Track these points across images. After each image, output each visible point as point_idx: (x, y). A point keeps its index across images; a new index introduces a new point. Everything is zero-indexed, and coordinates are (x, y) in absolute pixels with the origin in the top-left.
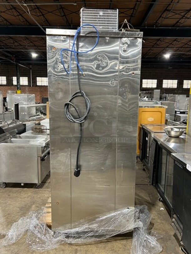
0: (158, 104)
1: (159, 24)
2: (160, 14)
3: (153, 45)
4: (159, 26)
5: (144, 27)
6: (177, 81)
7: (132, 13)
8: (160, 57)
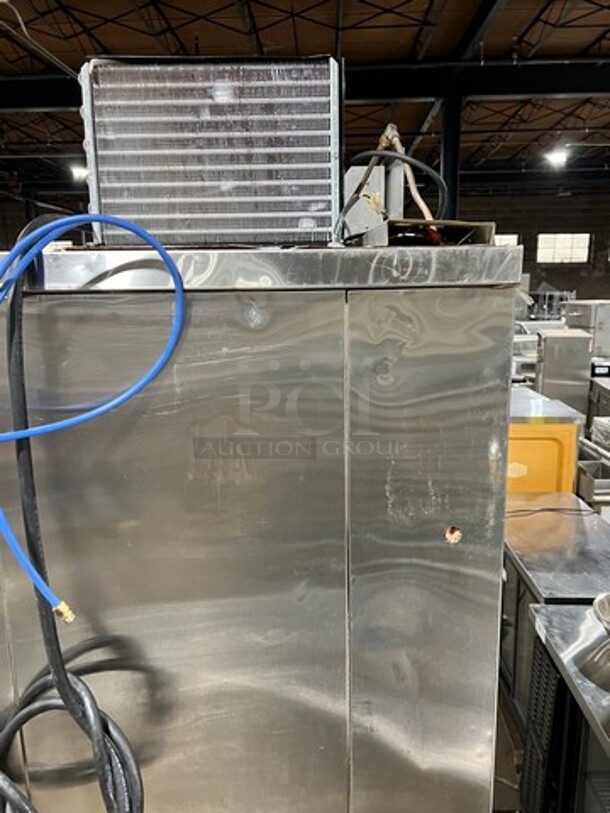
0: (526, 333)
1: (533, 46)
2: (537, 12)
3: (505, 124)
4: (530, 55)
5: (475, 64)
6: (587, 236)
7: (427, 11)
8: (530, 158)
